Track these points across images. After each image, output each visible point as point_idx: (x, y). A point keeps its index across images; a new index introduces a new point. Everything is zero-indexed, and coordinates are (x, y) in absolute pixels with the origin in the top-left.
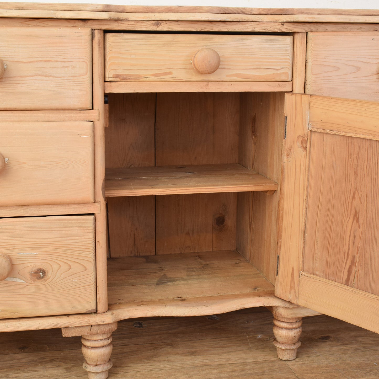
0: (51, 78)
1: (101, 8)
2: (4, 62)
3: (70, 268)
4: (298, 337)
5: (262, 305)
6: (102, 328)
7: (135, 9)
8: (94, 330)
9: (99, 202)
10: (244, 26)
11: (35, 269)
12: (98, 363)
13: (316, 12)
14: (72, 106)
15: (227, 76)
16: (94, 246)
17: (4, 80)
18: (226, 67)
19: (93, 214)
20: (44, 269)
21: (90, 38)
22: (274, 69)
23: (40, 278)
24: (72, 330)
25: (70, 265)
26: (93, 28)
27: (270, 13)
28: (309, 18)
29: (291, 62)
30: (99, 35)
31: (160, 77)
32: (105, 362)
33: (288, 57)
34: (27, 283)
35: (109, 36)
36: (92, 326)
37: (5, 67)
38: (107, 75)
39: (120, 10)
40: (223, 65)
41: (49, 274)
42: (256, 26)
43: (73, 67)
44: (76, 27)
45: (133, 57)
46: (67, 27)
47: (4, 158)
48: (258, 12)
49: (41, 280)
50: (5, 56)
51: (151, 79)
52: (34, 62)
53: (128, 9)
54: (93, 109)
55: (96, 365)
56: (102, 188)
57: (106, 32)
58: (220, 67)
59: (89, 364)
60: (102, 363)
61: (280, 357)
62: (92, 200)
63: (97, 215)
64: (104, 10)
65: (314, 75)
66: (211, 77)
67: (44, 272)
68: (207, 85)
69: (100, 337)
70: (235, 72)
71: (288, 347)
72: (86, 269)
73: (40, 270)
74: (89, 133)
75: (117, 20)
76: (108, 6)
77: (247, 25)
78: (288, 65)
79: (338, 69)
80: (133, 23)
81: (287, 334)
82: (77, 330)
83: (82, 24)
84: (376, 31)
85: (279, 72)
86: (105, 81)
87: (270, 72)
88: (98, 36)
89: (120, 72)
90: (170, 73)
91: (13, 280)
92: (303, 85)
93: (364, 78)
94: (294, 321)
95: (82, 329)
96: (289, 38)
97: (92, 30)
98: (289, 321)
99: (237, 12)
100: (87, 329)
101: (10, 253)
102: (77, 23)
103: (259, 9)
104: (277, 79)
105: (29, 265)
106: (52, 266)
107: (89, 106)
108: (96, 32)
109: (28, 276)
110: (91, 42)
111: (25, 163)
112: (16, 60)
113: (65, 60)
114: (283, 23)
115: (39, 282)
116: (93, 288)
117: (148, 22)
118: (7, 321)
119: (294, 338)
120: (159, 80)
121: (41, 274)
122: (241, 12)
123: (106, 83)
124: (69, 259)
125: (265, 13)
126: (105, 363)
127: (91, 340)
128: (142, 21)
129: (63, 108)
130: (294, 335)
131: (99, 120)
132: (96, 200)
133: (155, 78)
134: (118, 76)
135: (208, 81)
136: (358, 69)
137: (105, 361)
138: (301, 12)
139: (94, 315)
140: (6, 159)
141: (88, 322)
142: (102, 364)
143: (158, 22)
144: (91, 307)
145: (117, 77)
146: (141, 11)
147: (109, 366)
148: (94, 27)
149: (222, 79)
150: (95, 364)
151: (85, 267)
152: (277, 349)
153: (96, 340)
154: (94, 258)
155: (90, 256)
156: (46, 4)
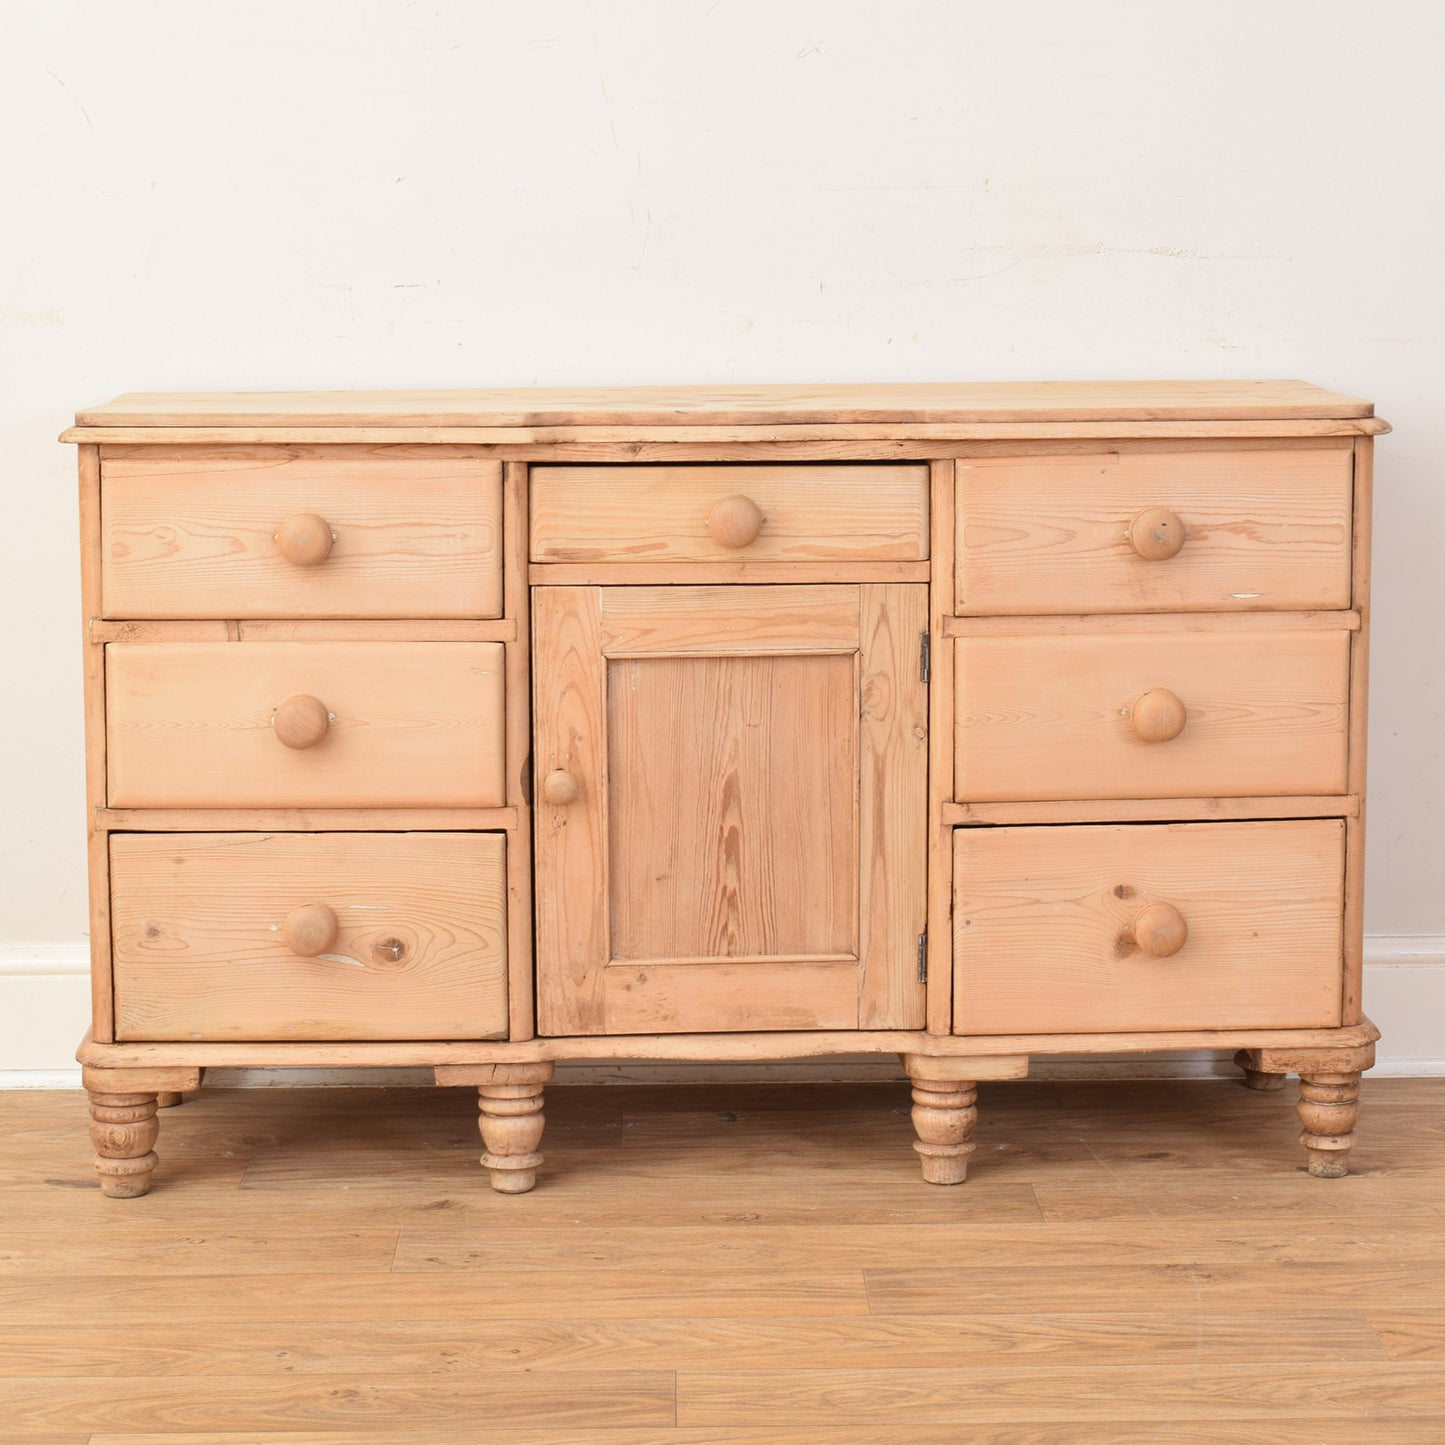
0: (422, 558)
1: (520, 420)
2: (333, 527)
3: (454, 942)
4: (963, 1130)
5: (874, 1050)
6: (518, 1073)
7: (593, 418)
8: (502, 1075)
9: (514, 806)
10: (816, 448)
11: (383, 939)
12: (510, 1151)
13: (975, 418)
14: (461, 613)
15: (785, 550)
16: (503, 898)
17: (331, 561)
18: (781, 532)
19: (503, 831)
20: (401, 939)
21: (498, 478)
22: (886, 536)
23: (393, 958)
24: (454, 1072)
25: (453, 936)
26: (505, 460)
27: (877, 419)
28: (952, 432)
29: (924, 520)
30: (518, 473)
31: (640, 554)
32: (523, 1151)
33: (916, 511)
34: (366, 966)
35: (537, 472)
36: (496, 1064)
37: (334, 536)
38: (533, 551)
39: (560, 421)
40: (773, 528)
41: (411, 952)
42: (842, 449)
43: (465, 536)
44: (471, 457)
45: (586, 513)
46: (455, 458)
47: (327, 714)
48: (852, 418)
49: (395, 963)
50: (337, 517)
51: (623, 558)
52: (388, 526)
53: (579, 419)
54: (503, 617)
55: (506, 1156)
56: (522, 778)
57: (531, 465)
58: (766, 532)
59: (491, 1154)
60: (518, 1151)
61: (926, 1177)
62: (498, 800)
63: (508, 833)
64: (528, 424)
65: (971, 547)
66: (749, 554)
67: (401, 947)
68: (742, 569)
69: (514, 1093)
70: (800, 542)
71: (938, 1151)
72: (486, 945)
73: (394, 942)
74: (494, 665)
75: (553, 443)
76: (535, 415)
77: (822, 447)
78: (917, 528)
79: (1026, 535)
80: (585, 448)
81: (933, 1120)
82: (466, 1072)
83: (484, 452)
84: (1114, 453)
85: (897, 541)
86: (529, 562)
87: (876, 543)
88: (515, 475)
89: (559, 544)
90: (663, 546)
91: (339, 960)
92: (951, 568)
93: (1086, 554)
94: (950, 1091)
95: (476, 1071)
96: (918, 472)
97: (503, 463)
98: (938, 1090)
99: (803, 421)
100: (486, 1072)
101: (333, 903)
102: (475, 452)
103: (853, 412)
104: (895, 556)
105: (372, 929)
106: (417, 936)
107: (495, 612)
108: (511, 468)
109: (369, 953)
110: (500, 486)
111: (367, 724)
112: (355, 523)
113: (450, 523)
114: (900, 442)
115: (390, 967)
116: (498, 987)
117: (614, 446)
118: (324, 1045)
119: (953, 1129)
120: (639, 560)
121: (395, 950)
122: (812, 421)
123: (531, 566)
124: (452, 921)
125: (867, 420)
126: (526, 1154)
127: (495, 1099)
128: (603, 445)
129: (445, 615)
130: (950, 1123)
131: (515, 640)
132: (510, 802)
133: (631, 557)
134: (555, 552)
135: (744, 563)
136: (1071, 535)
137: (525, 1147)
138: (939, 419)
139: (501, 1044)
140: (331, 715)
141: (488, 1057)
142: (518, 1155)
143: (635, 446)
144: (496, 1026)
145: (554, 555)
146: (604, 421)
147: (533, 1160)
148: (506, 458)
149: (774, 557)
150: (504, 1152)
151: (484, 940)
152: (922, 1157)
153: (505, 1100)
154: (503, 923)
155: (495, 918)
156: (415, 416)
